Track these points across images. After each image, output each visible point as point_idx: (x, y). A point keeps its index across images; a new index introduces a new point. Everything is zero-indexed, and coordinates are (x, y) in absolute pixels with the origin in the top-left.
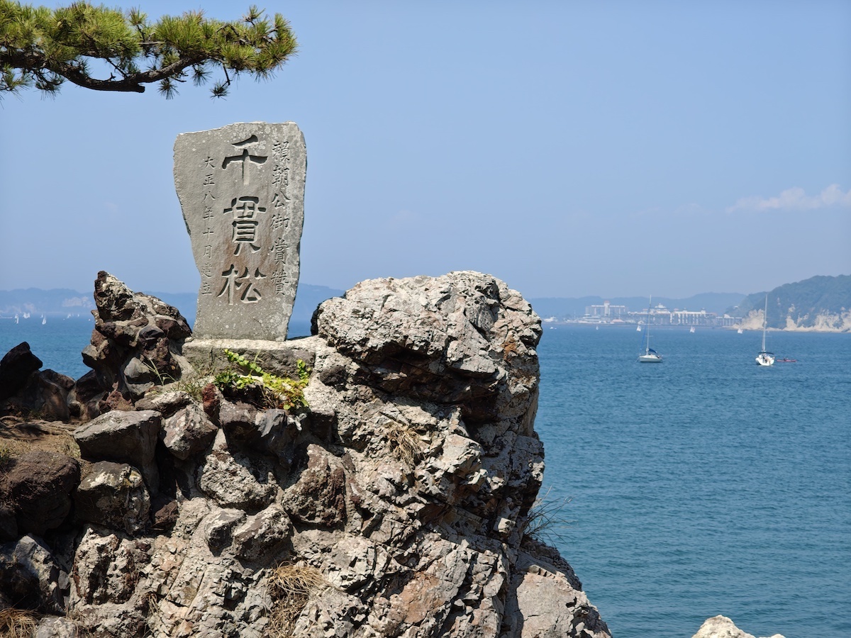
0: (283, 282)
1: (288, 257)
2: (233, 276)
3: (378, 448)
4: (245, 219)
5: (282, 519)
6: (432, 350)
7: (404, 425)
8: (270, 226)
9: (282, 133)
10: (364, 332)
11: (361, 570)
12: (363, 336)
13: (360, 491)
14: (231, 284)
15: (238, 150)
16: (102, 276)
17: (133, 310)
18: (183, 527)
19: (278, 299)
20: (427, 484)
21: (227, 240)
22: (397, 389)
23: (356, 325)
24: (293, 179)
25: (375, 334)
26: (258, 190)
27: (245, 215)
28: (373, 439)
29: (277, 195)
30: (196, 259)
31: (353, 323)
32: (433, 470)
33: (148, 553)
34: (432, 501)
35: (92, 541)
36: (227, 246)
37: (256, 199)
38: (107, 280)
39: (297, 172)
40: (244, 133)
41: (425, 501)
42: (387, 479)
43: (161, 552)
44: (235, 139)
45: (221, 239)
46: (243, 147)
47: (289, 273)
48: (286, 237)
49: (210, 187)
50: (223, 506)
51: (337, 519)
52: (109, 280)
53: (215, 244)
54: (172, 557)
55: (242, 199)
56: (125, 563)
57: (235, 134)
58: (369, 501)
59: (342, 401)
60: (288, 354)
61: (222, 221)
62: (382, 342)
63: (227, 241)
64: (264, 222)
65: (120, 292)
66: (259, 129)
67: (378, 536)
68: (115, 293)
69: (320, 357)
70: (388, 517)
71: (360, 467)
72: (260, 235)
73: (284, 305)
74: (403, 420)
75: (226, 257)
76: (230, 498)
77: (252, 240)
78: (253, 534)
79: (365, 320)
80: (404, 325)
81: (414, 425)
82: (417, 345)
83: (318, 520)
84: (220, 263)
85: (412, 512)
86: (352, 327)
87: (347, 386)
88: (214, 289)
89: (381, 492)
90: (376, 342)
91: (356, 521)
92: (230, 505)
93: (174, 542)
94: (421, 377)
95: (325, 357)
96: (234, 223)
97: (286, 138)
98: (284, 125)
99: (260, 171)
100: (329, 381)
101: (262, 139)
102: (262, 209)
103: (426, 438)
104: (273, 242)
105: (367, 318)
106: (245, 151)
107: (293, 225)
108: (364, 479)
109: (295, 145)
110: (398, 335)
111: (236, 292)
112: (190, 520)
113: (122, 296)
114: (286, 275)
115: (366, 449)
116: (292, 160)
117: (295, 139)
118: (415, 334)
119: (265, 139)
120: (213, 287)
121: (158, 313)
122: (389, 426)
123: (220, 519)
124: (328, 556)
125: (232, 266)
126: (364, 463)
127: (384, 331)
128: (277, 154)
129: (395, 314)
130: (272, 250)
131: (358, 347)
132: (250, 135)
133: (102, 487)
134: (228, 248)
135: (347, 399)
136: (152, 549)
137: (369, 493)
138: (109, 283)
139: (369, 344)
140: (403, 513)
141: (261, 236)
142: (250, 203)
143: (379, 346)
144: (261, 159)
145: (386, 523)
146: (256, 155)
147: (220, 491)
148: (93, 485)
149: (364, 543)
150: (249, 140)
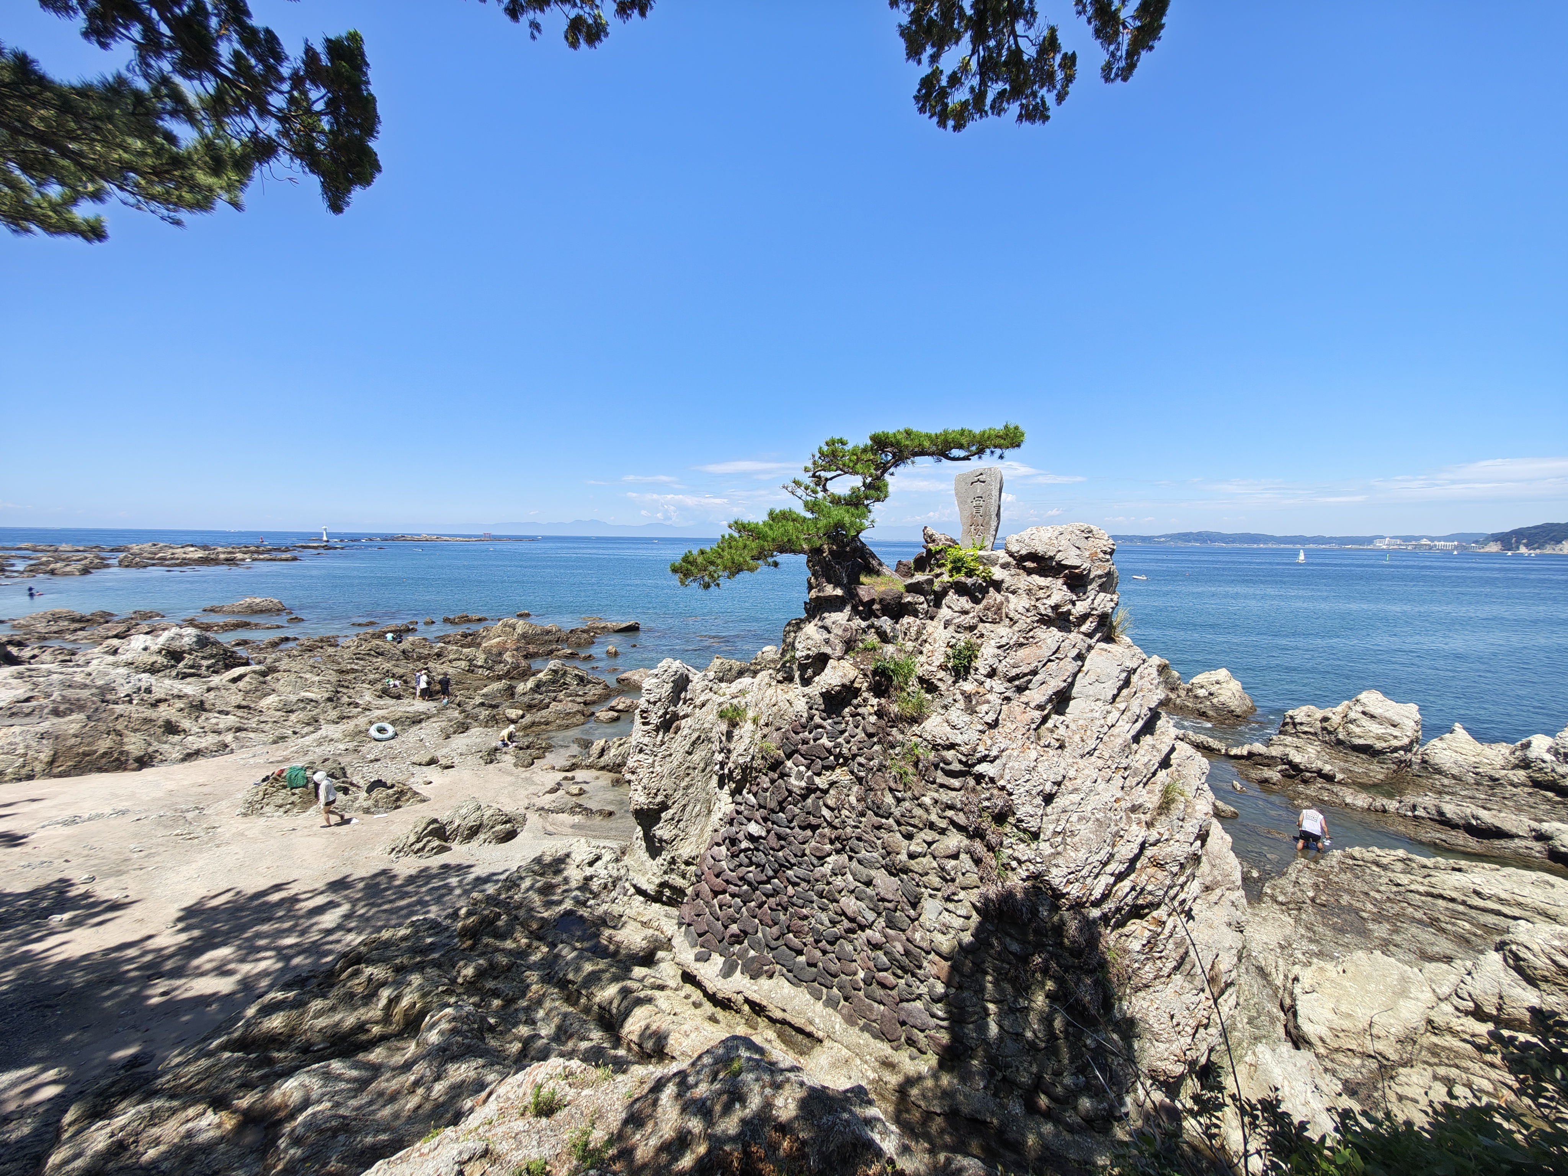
0: (991, 528)
1: (992, 519)
2: (973, 527)
4: (978, 505)
5: (976, 619)
6: (1047, 556)
8: (986, 507)
9: (991, 471)
11: (1004, 641)
12: (1018, 550)
13: (1010, 610)
14: (972, 530)
17: (935, 540)
18: (939, 618)
19: (989, 535)
22: (1034, 571)
23: (1016, 545)
24: (994, 488)
25: (1024, 549)
26: (982, 494)
28: (1019, 591)
29: (989, 495)
30: (961, 520)
32: (1044, 604)
34: (1043, 617)
35: (906, 620)
37: (982, 497)
39: (996, 486)
40: (978, 472)
41: (1039, 616)
42: (1022, 607)
43: (930, 626)
45: (970, 513)
46: (978, 478)
47: (993, 525)
48: (992, 511)
49: (966, 493)
50: (954, 612)
51: (997, 620)
52: (927, 529)
53: (967, 515)
54: (933, 628)
55: (977, 497)
56: (916, 629)
57: (974, 473)
58: (1011, 615)
59: (1008, 575)
60: (989, 556)
61: (970, 506)
63: (972, 513)
66: (983, 470)
67: (1016, 628)
68: (929, 534)
69: (1001, 558)
70: (1021, 621)
71: (1012, 601)
73: (991, 537)
74: (1035, 584)
75: (971, 519)
76: (956, 609)
77: (980, 513)
78: (961, 623)
81: (1039, 586)
82: (1040, 554)
83: (990, 620)
84: (969, 522)
85: (1033, 620)
87: (1011, 569)
89: (1019, 612)
90: (1024, 552)
91: (1007, 621)
92: (956, 612)
94: (1044, 567)
95: (1003, 558)
96: (974, 507)
98: (991, 468)
99: (983, 486)
100: (1003, 567)
101: (984, 474)
102: (984, 501)
103: (1043, 591)
104: (987, 513)
105: (1022, 543)
107: (994, 506)
108: (1012, 606)
109: (996, 475)
110: (1033, 549)
111: (974, 532)
112: (941, 616)
113: (931, 535)
115: (1016, 594)
116: (994, 481)
118: (1041, 550)
120: (966, 531)
121: (946, 541)
122: (1028, 586)
123: (949, 616)
124: (993, 634)
125: (973, 523)
126: (1014, 600)
127: (1027, 548)
128: (989, 479)
129: (1034, 541)
130: (987, 516)
131: (1016, 554)
133: (908, 602)
134: (972, 516)
135: (1010, 574)
137: (1013, 611)
141: (983, 511)
142: (980, 499)
144: (984, 482)
145: (1019, 624)
146: (982, 480)
147: (953, 607)
148: (906, 601)
149: (1008, 630)
150: (979, 475)
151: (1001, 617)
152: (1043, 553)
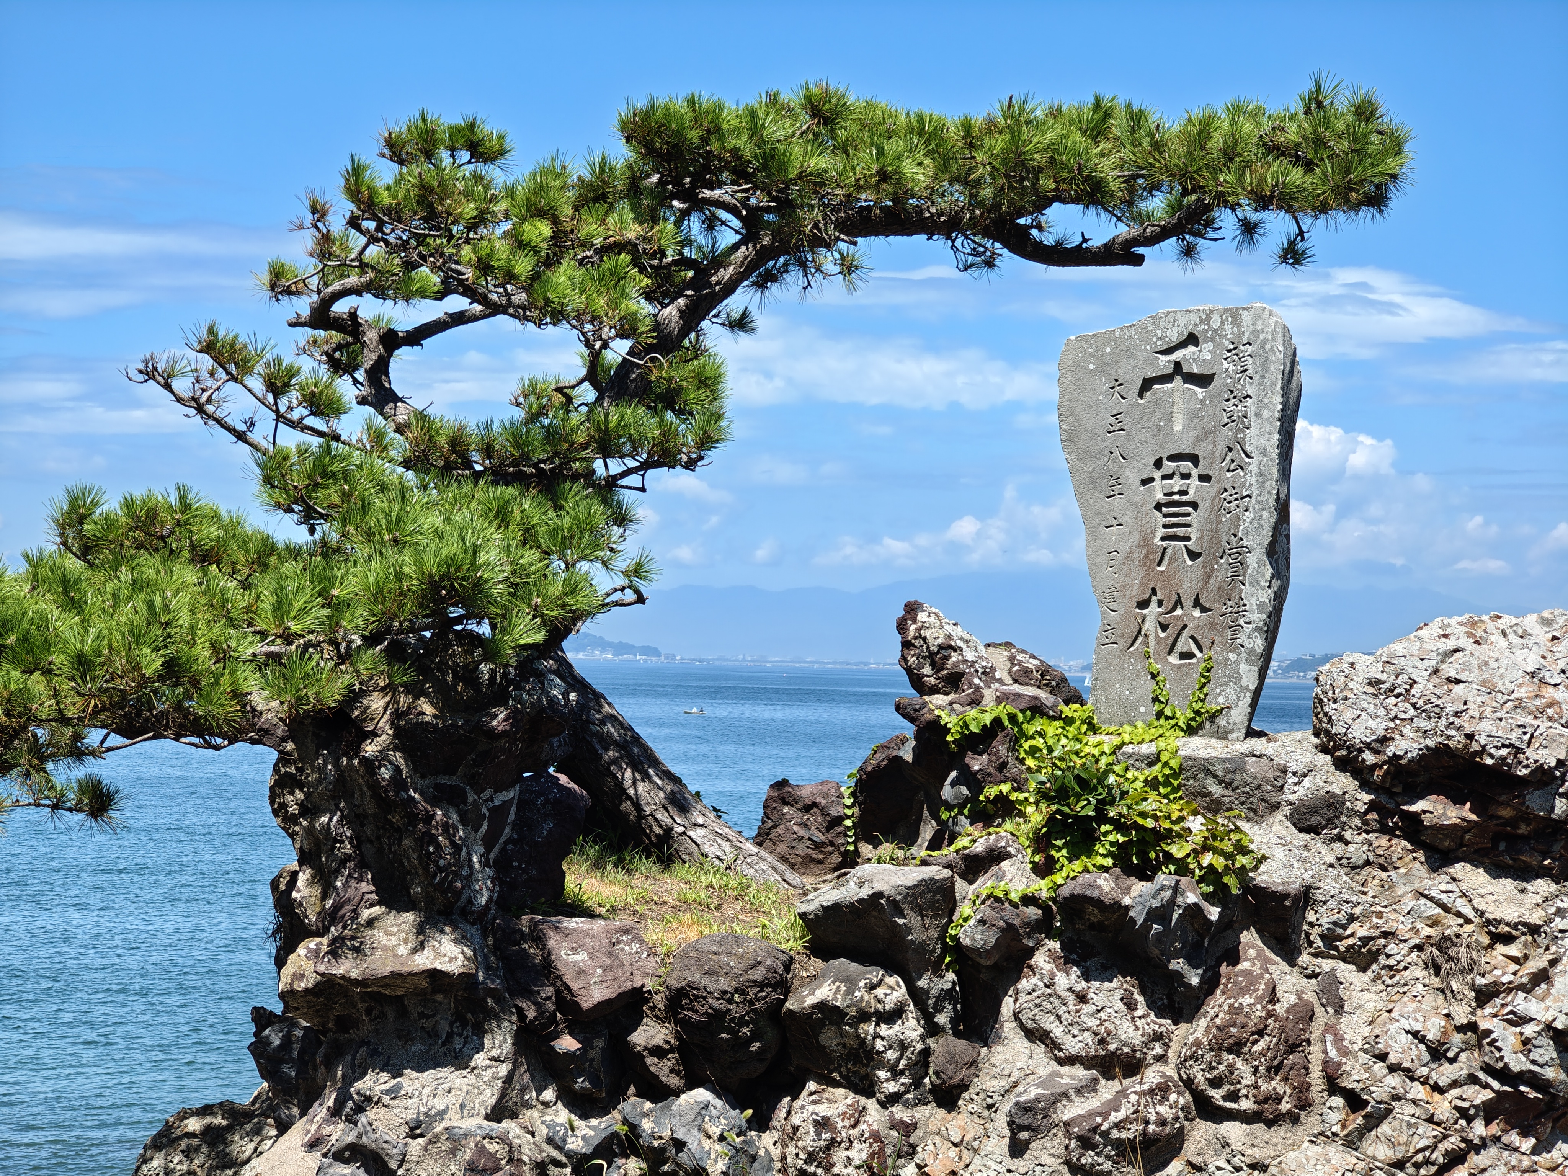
0: (1241, 622)
1: (1249, 571)
2: (1153, 610)
3: (1401, 967)
4: (1176, 497)
5: (1173, 1097)
6: (1527, 766)
7: (1468, 921)
8: (1218, 510)
9: (1239, 326)
10: (1383, 725)
12: (1381, 732)
13: (1345, 1052)
14: (1150, 626)
15: (1165, 363)
16: (912, 609)
17: (962, 674)
19: (1233, 657)
20: (1499, 1049)
21: (1144, 540)
22: (1462, 845)
23: (1371, 709)
24: (1258, 415)
25: (1407, 730)
26: (1198, 440)
27: (1176, 489)
28: (1392, 948)
29: (1230, 449)
30: (1093, 577)
31: (1366, 706)
32: (1518, 1020)
33: (912, 1140)
34: (1515, 1087)
35: (811, 1108)
36: (1144, 551)
37: (1194, 459)
38: (919, 618)
39: (1266, 401)
40: (1175, 329)
41: (1496, 1085)
42: (1408, 1032)
43: (937, 1140)
44: (1159, 343)
45: (1136, 539)
46: (1173, 357)
47: (1251, 604)
48: (1246, 532)
49: (1118, 437)
50: (1061, 1062)
51: (1285, 1107)
52: (922, 617)
53: (1125, 547)
54: (953, 1152)
55: (1172, 458)
57: (1159, 333)
58: (1356, 1073)
59: (1331, 866)
60: (1237, 764)
61: (1137, 502)
62: (1415, 745)
63: (1146, 541)
64: (1208, 503)
65: (940, 641)
66: (1201, 321)
67: (1377, 1149)
68: (931, 641)
69: (1294, 774)
70: (1404, 1111)
71: (1355, 1002)
72: (1201, 530)
73: (1243, 667)
74: (1471, 914)
75: (1144, 573)
76: (1072, 1046)
77: (1188, 539)
78: (1099, 1120)
79: (1393, 700)
80: (1470, 712)
81: (1488, 922)
82: (1491, 756)
83: (1246, 1105)
84: (1132, 585)
85: (1466, 1105)
86: (1363, 714)
87: (1348, 835)
88: (1122, 636)
89: (1392, 1059)
90: (1408, 745)
91: (1334, 1112)
92: (1072, 1060)
93: (960, 1123)
94: (1513, 822)
95: (1305, 775)
96: (1158, 507)
97: (1246, 335)
98: (1243, 309)
99: (1202, 402)
100: (1305, 824)
101: (1206, 340)
102: (1204, 478)
103: (1513, 950)
104: (1224, 543)
105: (1398, 696)
106: (1178, 365)
107: (1257, 507)
108: (1354, 1029)
109: (1263, 348)
110: (1452, 732)
111: (1158, 640)
112: (995, 1082)
113: (941, 647)
114: (1247, 608)
115: (1374, 967)
116: (1256, 377)
117: (1262, 336)
118: (1490, 731)
119: (1212, 339)
120: (1118, 632)
121: (1016, 681)
122: (1434, 923)
123: (1038, 1086)
125: (1154, 591)
126: (1366, 995)
127: (1423, 724)
128: (1232, 368)
129: (1458, 689)
130: (1221, 557)
131: (1369, 757)
132: (1186, 333)
133: (822, 1006)
134: (1146, 556)
135: (1344, 861)
136: (920, 1132)
137: (1364, 1058)
138: (920, 624)
140: (1443, 1107)
141: (1203, 530)
142: (1186, 466)
143: (1409, 755)
144: (1203, 380)
145: (1396, 1123)
146: (1196, 371)
147: (1057, 1032)
148: (810, 1001)
149: (1340, 1157)
150: (1183, 345)
151: (1303, 1089)
152: (1504, 752)
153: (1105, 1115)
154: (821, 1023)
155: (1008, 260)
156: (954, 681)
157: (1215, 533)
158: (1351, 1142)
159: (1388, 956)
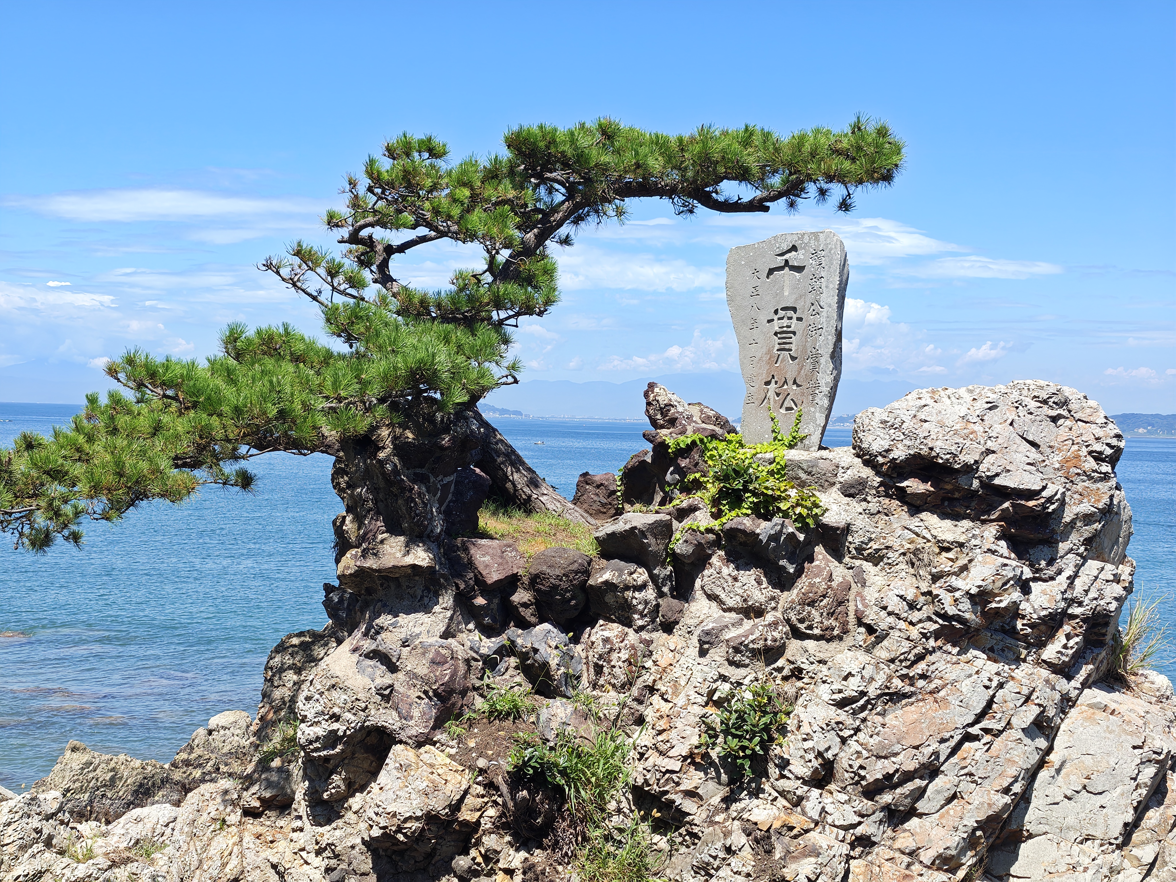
0: (817, 392)
1: (821, 366)
2: (773, 385)
3: (895, 563)
4: (785, 329)
5: (780, 628)
6: (959, 464)
7: (929, 541)
8: (806, 335)
9: (818, 241)
10: (888, 444)
11: (853, 686)
12: (887, 447)
13: (866, 606)
14: (771, 394)
15: (780, 260)
16: (652, 386)
17: (677, 419)
18: (685, 627)
19: (813, 409)
20: (943, 604)
22: (926, 503)
23: (882, 435)
24: (827, 287)
25: (900, 446)
26: (796, 300)
27: (785, 325)
28: (890, 555)
29: (813, 304)
30: (743, 370)
31: (879, 434)
32: (952, 590)
33: (650, 649)
34: (950, 623)
35: (601, 633)
36: (769, 356)
37: (794, 309)
39: (831, 280)
40: (785, 243)
41: (941, 621)
42: (898, 596)
43: (663, 648)
44: (777, 250)
45: (764, 350)
46: (784, 257)
47: (822, 383)
48: (820, 346)
49: (756, 298)
50: (725, 611)
51: (836, 632)
52: (656, 390)
53: (758, 355)
54: (671, 654)
55: (783, 309)
56: (627, 656)
57: (778, 245)
58: (871, 616)
59: (861, 514)
60: (814, 463)
61: (765, 332)
62: (904, 453)
63: (769, 351)
64: (801, 332)
65: (665, 402)
66: (799, 238)
67: (882, 652)
68: (661, 402)
69: (843, 468)
70: (895, 634)
71: (871, 581)
72: (797, 345)
73: (818, 415)
74: (930, 538)
75: (768, 367)
76: (730, 603)
77: (791, 350)
78: (743, 639)
79: (893, 431)
80: (932, 437)
81: (939, 541)
82: (942, 458)
83: (817, 631)
84: (762, 373)
85: (926, 631)
86: (878, 438)
87: (869, 498)
88: (757, 399)
89: (890, 609)
90: (900, 453)
91: (860, 635)
92: (730, 610)
93: (674, 640)
94: (952, 492)
95: (848, 469)
96: (776, 334)
97: (822, 246)
98: (820, 233)
99: (799, 280)
100: (848, 492)
101: (802, 249)
102: (800, 319)
103: (951, 555)
104: (809, 352)
105: (895, 429)
106: (787, 261)
107: (826, 334)
108: (871, 594)
109: (830, 252)
110: (922, 447)
111: (775, 401)
112: (692, 620)
113: (666, 405)
114: (820, 385)
115: (881, 564)
116: (826, 268)
117: (829, 247)
118: (942, 447)
119: (804, 248)
120: (755, 397)
121: (703, 422)
122: (912, 542)
123: (713, 622)
124: (824, 668)
125: (773, 377)
126: (877, 578)
127: (907, 442)
128: (814, 263)
129: (926, 425)
130: (807, 359)
131: (880, 459)
132: (791, 245)
133: (606, 582)
134: (770, 359)
135: (867, 511)
136: (654, 645)
137: (876, 609)
138: (655, 394)
139: (891, 457)
140: (914, 632)
142: (790, 313)
143: (901, 458)
144: (799, 269)
145: (891, 640)
146: (796, 265)
147: (723, 596)
148: (600, 580)
149: (863, 657)
150: (789, 251)
151: (845, 624)
152: (948, 456)
153: (747, 637)
154: (606, 591)
155: (701, 209)
156: (672, 422)
157: (805, 347)
158: (868, 650)
159: (888, 558)
